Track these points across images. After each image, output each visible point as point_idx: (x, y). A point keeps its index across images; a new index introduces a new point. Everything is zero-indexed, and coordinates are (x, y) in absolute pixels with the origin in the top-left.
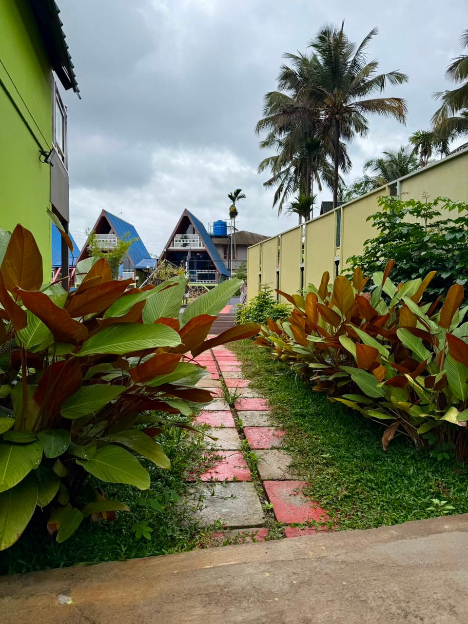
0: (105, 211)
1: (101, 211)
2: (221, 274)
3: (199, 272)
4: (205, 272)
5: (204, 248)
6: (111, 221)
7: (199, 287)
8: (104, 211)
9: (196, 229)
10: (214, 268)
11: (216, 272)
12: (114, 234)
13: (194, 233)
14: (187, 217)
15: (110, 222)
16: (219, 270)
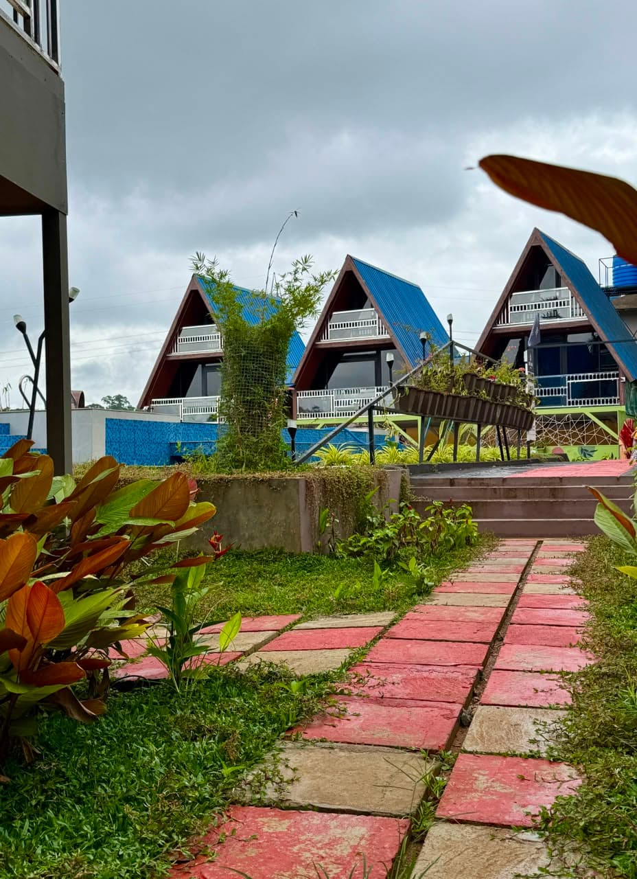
0: (351, 257)
1: (344, 261)
2: (632, 380)
3: (571, 380)
4: (589, 378)
5: (585, 318)
6: (364, 278)
7: (575, 416)
8: (349, 259)
9: (563, 274)
10: (615, 366)
11: (618, 376)
12: (372, 307)
13: (558, 285)
14: (539, 247)
15: (362, 281)
16: (626, 371)
